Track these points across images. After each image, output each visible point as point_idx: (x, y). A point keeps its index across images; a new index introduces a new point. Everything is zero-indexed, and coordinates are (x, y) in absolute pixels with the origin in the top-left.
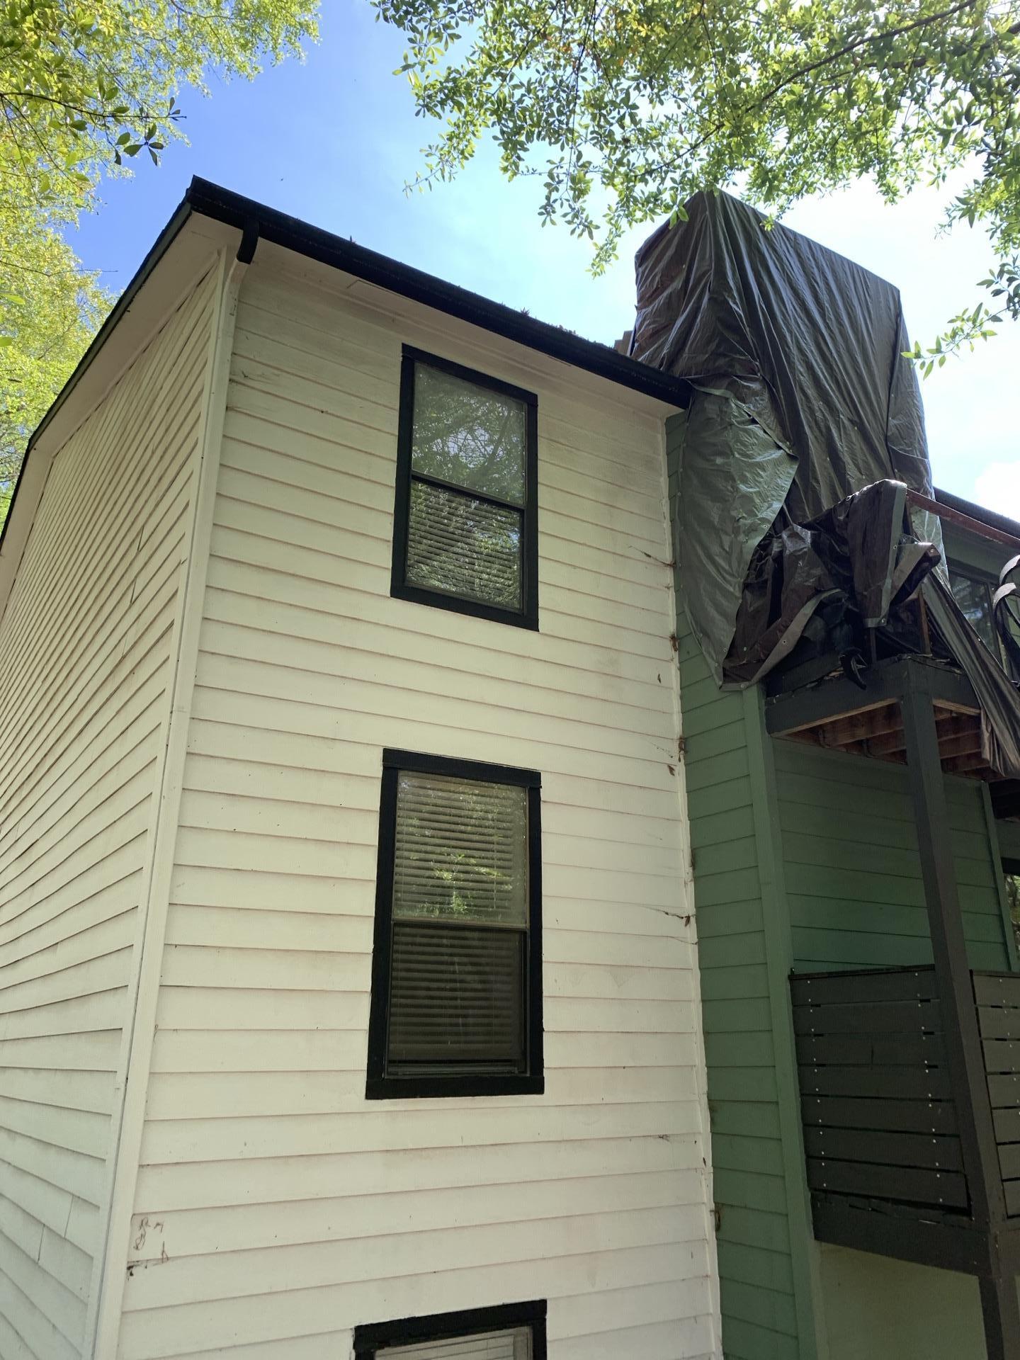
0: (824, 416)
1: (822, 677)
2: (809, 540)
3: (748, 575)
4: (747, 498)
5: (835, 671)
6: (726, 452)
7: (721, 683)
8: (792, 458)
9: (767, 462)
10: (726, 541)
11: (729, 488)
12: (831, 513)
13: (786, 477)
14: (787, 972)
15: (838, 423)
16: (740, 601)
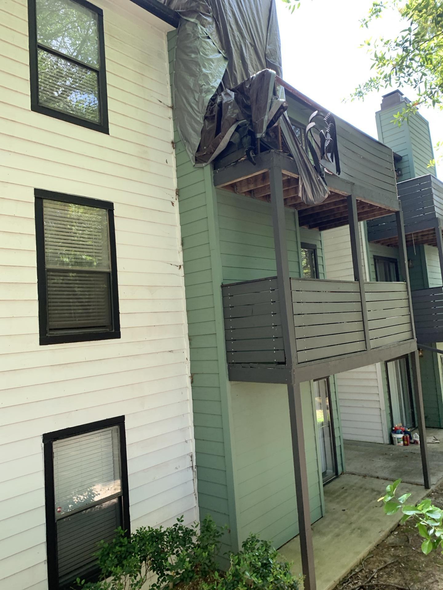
0: (239, 39)
1: (238, 160)
2: (233, 96)
3: (206, 113)
4: (206, 75)
5: (243, 157)
6: (197, 52)
7: (194, 164)
8: (225, 58)
9: (214, 59)
10: (197, 96)
11: (198, 70)
12: (243, 84)
13: (223, 67)
14: (220, 284)
15: (245, 44)
16: (203, 125)
